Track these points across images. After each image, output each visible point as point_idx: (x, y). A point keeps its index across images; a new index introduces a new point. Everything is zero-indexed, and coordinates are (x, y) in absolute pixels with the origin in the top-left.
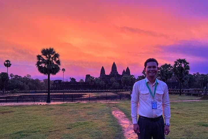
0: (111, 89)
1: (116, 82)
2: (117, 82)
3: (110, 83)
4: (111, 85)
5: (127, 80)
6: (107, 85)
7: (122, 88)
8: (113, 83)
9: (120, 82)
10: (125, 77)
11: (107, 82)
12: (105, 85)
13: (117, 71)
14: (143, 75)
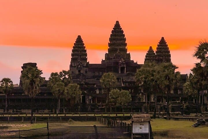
0: (102, 111)
1: (120, 88)
2: (125, 88)
3: (100, 89)
4: (102, 99)
5: (153, 80)
6: (90, 97)
7: (138, 110)
8: (109, 90)
9: (133, 87)
10: (148, 72)
11: (88, 88)
12: (84, 98)
13: (126, 50)
14: (199, 61)
